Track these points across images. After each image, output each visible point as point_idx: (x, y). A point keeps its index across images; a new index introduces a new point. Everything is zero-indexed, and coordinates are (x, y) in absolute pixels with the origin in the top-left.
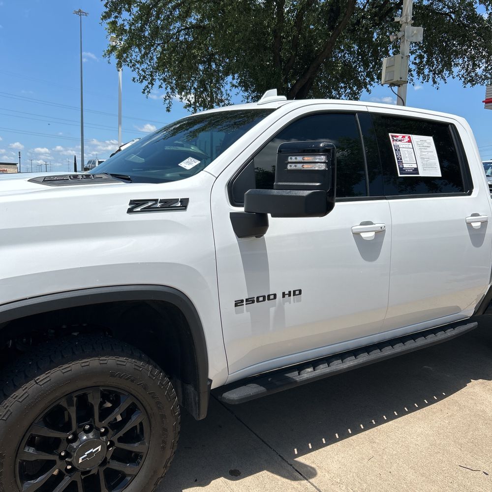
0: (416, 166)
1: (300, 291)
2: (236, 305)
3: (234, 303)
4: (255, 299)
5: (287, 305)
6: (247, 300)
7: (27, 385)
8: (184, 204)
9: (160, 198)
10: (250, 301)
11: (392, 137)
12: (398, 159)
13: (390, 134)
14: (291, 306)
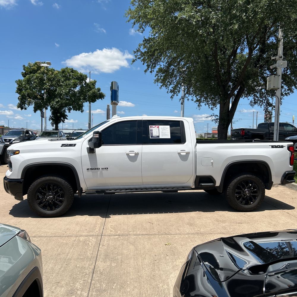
0: (158, 135)
1: (108, 168)
2: (87, 170)
5: (103, 171)
6: (90, 169)
7: (38, 180)
8: (75, 145)
9: (69, 144)
10: (91, 169)
11: (150, 127)
12: (151, 133)
13: (150, 126)
14: (104, 171)
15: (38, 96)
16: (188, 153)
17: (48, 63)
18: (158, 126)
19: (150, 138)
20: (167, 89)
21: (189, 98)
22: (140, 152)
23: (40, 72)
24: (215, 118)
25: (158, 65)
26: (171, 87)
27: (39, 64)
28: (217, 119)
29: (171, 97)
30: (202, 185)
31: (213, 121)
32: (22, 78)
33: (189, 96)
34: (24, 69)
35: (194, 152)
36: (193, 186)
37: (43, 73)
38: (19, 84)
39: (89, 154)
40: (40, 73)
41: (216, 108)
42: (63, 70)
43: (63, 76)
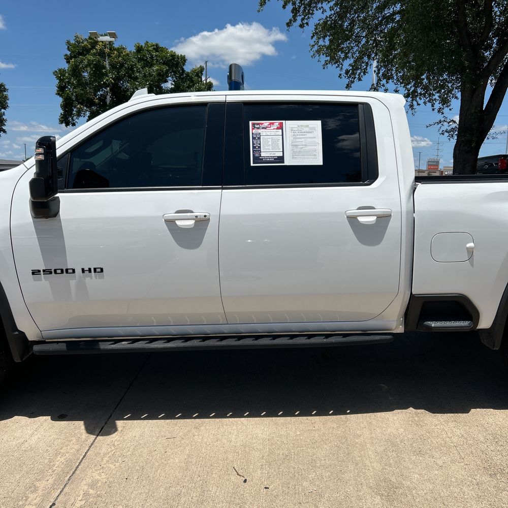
0: (281, 155)
1: (102, 270)
2: (33, 274)
3: (31, 272)
4: (53, 271)
5: (88, 280)
6: (44, 271)
10: (47, 272)
11: (253, 124)
12: (254, 147)
13: (251, 122)
14: (92, 281)
15: (94, 99)
16: (384, 218)
17: (113, 35)
18: (281, 124)
19: (252, 164)
20: (339, 69)
21: (387, 86)
22: (213, 214)
23: (94, 51)
24: (449, 128)
25: (317, 10)
26: (347, 64)
27: (96, 37)
28: (453, 130)
29: (347, 85)
30: (430, 327)
31: (443, 134)
32: (66, 66)
33: (387, 83)
34: (68, 47)
35: (408, 212)
36: (397, 327)
37: (102, 54)
38: (60, 77)
39: (36, 220)
40: (94, 55)
41: (450, 110)
42: (138, 47)
43: (140, 60)
